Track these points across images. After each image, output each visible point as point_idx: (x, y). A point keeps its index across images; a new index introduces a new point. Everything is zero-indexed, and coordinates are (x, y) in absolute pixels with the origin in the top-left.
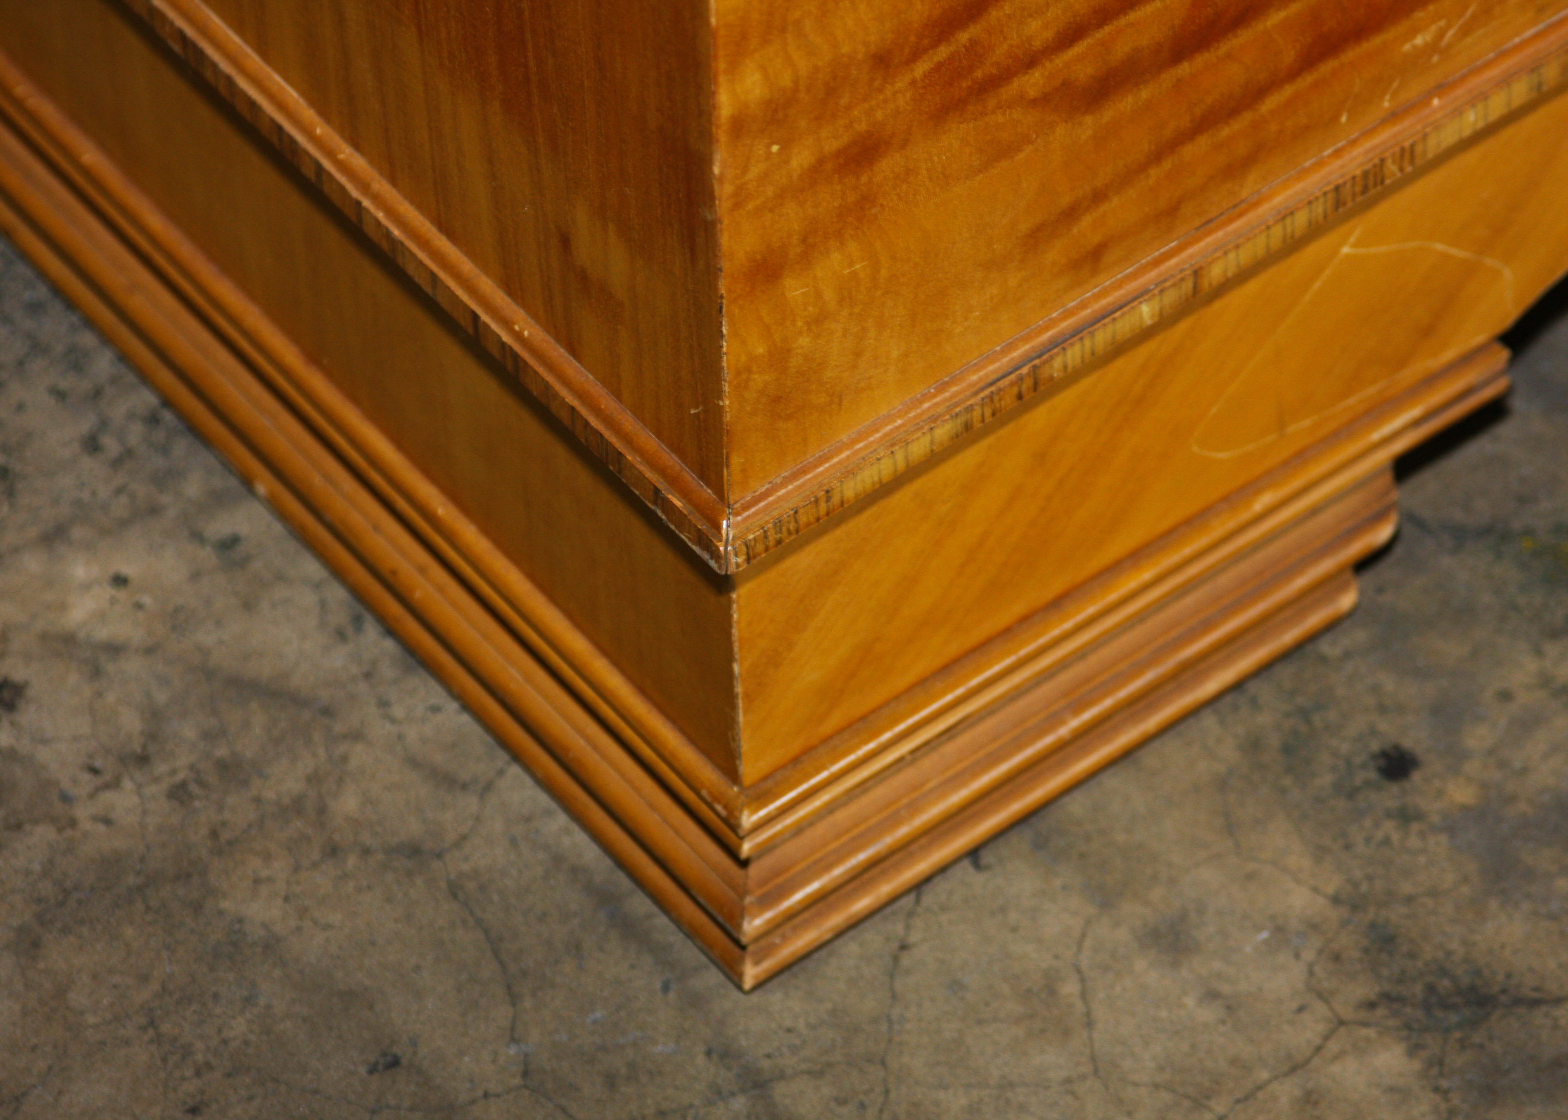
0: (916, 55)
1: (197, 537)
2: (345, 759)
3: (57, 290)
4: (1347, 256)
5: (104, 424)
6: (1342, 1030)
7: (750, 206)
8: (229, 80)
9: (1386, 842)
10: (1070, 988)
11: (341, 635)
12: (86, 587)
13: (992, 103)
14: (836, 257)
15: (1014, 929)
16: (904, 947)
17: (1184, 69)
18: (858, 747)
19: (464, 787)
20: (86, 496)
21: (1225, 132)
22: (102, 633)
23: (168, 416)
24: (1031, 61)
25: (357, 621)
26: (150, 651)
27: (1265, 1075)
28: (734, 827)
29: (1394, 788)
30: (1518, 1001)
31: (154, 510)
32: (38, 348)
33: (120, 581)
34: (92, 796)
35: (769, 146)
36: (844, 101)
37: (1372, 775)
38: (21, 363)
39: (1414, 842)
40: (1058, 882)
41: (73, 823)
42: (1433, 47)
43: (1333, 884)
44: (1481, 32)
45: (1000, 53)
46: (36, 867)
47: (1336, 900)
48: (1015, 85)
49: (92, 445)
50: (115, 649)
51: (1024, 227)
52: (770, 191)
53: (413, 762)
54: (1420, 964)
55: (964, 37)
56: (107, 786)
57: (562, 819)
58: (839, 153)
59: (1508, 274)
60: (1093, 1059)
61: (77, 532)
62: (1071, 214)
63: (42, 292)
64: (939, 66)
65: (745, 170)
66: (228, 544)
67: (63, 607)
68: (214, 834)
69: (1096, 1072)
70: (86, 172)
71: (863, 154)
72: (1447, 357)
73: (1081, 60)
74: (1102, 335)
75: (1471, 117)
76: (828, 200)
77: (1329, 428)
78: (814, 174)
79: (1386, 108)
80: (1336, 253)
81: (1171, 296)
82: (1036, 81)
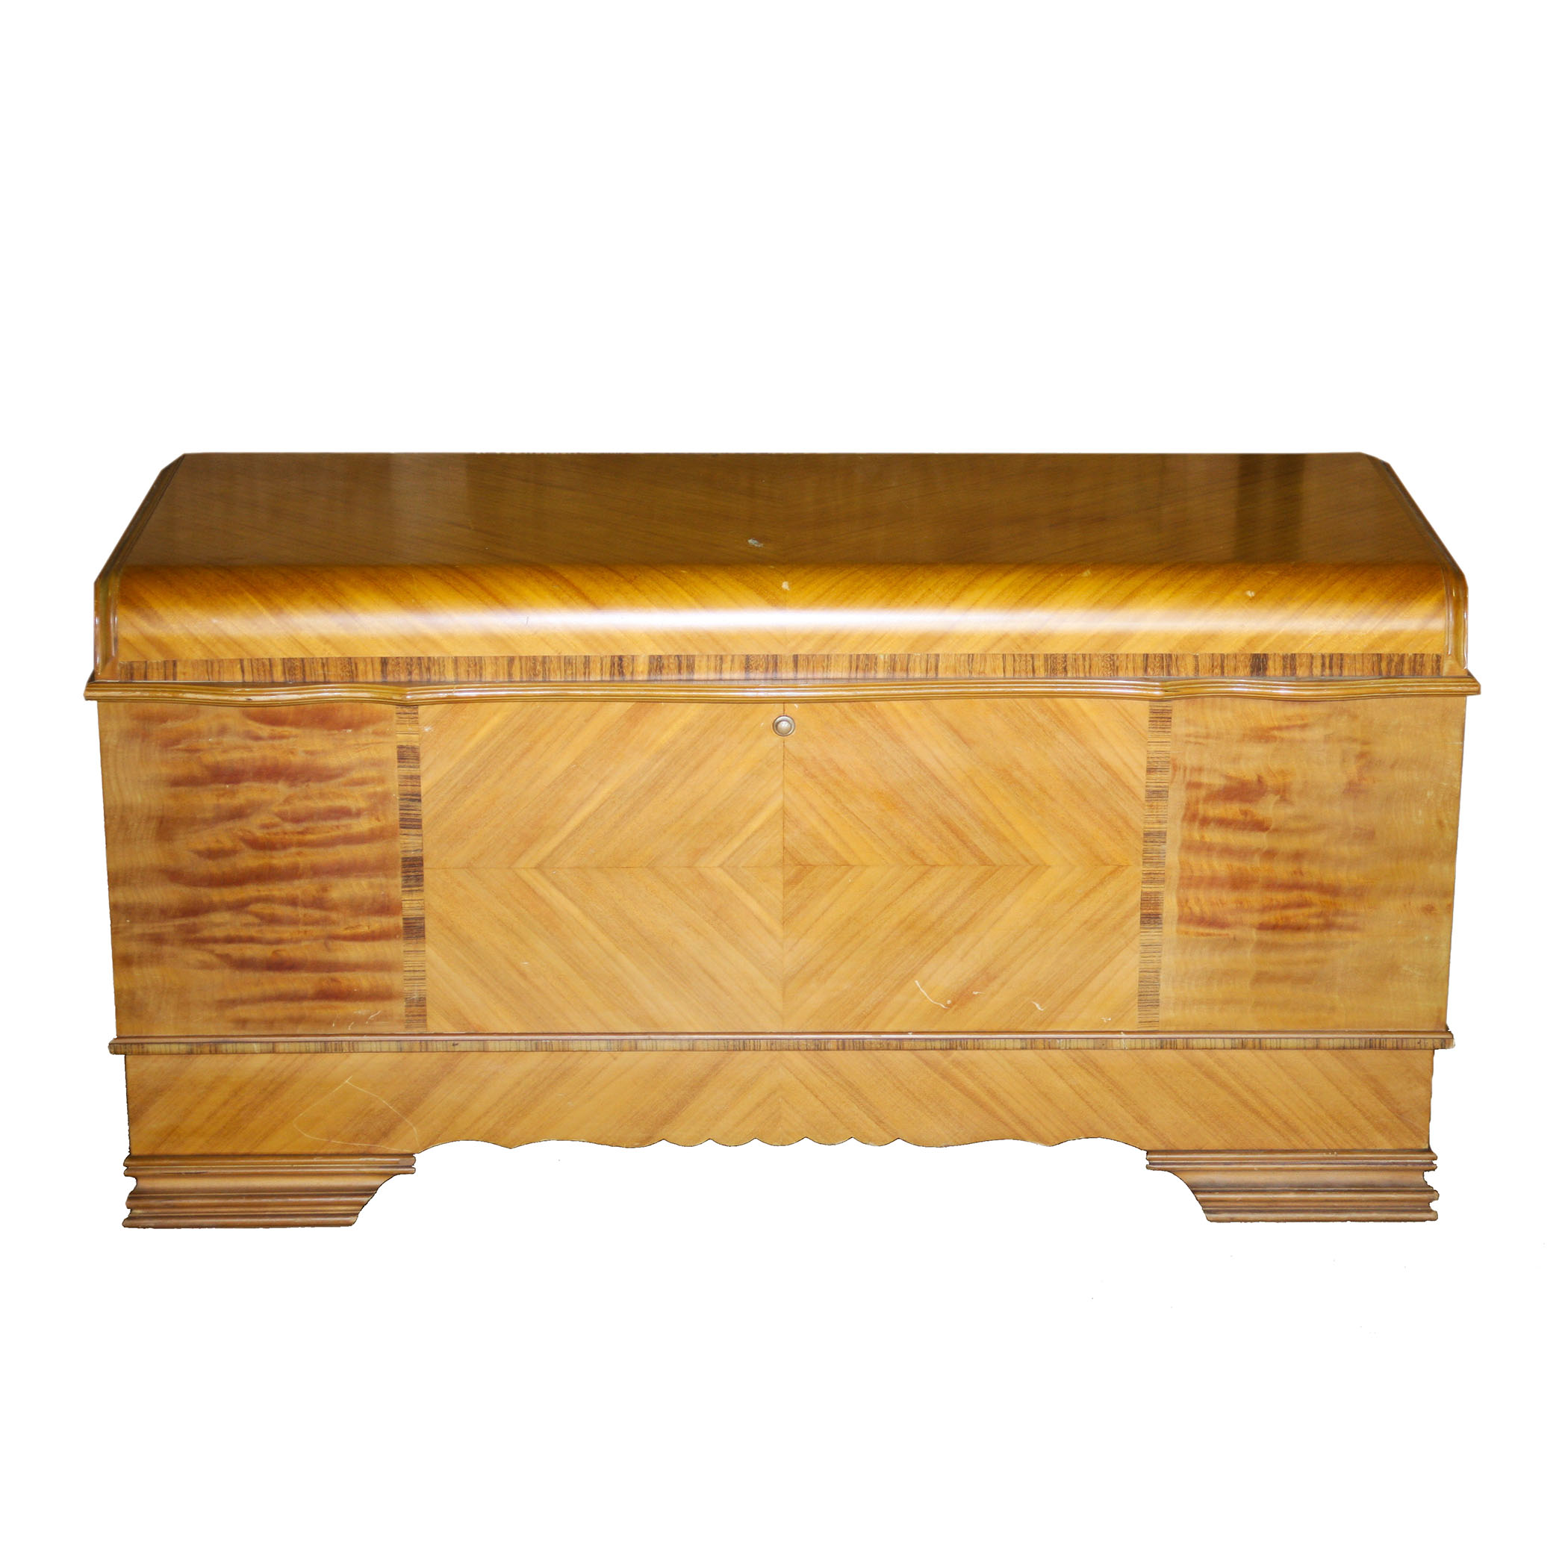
0: (174, 917)
4: (347, 1084)
7: (120, 935)
13: (203, 948)
14: (150, 970)
21: (289, 1006)
24: (217, 941)
35: (126, 919)
36: (152, 919)
42: (366, 1018)
44: (384, 1023)
45: (206, 933)
48: (211, 946)
51: (217, 998)
55: (192, 920)
58: (150, 935)
59: (414, 1128)
62: (233, 1003)
64: (184, 925)
71: (158, 939)
72: (394, 1150)
73: (234, 950)
74: (240, 1047)
75: (374, 1046)
76: (147, 948)
77: (348, 1150)
78: (142, 937)
79: (349, 1030)
80: (343, 1081)
81: (265, 1047)
82: (220, 949)
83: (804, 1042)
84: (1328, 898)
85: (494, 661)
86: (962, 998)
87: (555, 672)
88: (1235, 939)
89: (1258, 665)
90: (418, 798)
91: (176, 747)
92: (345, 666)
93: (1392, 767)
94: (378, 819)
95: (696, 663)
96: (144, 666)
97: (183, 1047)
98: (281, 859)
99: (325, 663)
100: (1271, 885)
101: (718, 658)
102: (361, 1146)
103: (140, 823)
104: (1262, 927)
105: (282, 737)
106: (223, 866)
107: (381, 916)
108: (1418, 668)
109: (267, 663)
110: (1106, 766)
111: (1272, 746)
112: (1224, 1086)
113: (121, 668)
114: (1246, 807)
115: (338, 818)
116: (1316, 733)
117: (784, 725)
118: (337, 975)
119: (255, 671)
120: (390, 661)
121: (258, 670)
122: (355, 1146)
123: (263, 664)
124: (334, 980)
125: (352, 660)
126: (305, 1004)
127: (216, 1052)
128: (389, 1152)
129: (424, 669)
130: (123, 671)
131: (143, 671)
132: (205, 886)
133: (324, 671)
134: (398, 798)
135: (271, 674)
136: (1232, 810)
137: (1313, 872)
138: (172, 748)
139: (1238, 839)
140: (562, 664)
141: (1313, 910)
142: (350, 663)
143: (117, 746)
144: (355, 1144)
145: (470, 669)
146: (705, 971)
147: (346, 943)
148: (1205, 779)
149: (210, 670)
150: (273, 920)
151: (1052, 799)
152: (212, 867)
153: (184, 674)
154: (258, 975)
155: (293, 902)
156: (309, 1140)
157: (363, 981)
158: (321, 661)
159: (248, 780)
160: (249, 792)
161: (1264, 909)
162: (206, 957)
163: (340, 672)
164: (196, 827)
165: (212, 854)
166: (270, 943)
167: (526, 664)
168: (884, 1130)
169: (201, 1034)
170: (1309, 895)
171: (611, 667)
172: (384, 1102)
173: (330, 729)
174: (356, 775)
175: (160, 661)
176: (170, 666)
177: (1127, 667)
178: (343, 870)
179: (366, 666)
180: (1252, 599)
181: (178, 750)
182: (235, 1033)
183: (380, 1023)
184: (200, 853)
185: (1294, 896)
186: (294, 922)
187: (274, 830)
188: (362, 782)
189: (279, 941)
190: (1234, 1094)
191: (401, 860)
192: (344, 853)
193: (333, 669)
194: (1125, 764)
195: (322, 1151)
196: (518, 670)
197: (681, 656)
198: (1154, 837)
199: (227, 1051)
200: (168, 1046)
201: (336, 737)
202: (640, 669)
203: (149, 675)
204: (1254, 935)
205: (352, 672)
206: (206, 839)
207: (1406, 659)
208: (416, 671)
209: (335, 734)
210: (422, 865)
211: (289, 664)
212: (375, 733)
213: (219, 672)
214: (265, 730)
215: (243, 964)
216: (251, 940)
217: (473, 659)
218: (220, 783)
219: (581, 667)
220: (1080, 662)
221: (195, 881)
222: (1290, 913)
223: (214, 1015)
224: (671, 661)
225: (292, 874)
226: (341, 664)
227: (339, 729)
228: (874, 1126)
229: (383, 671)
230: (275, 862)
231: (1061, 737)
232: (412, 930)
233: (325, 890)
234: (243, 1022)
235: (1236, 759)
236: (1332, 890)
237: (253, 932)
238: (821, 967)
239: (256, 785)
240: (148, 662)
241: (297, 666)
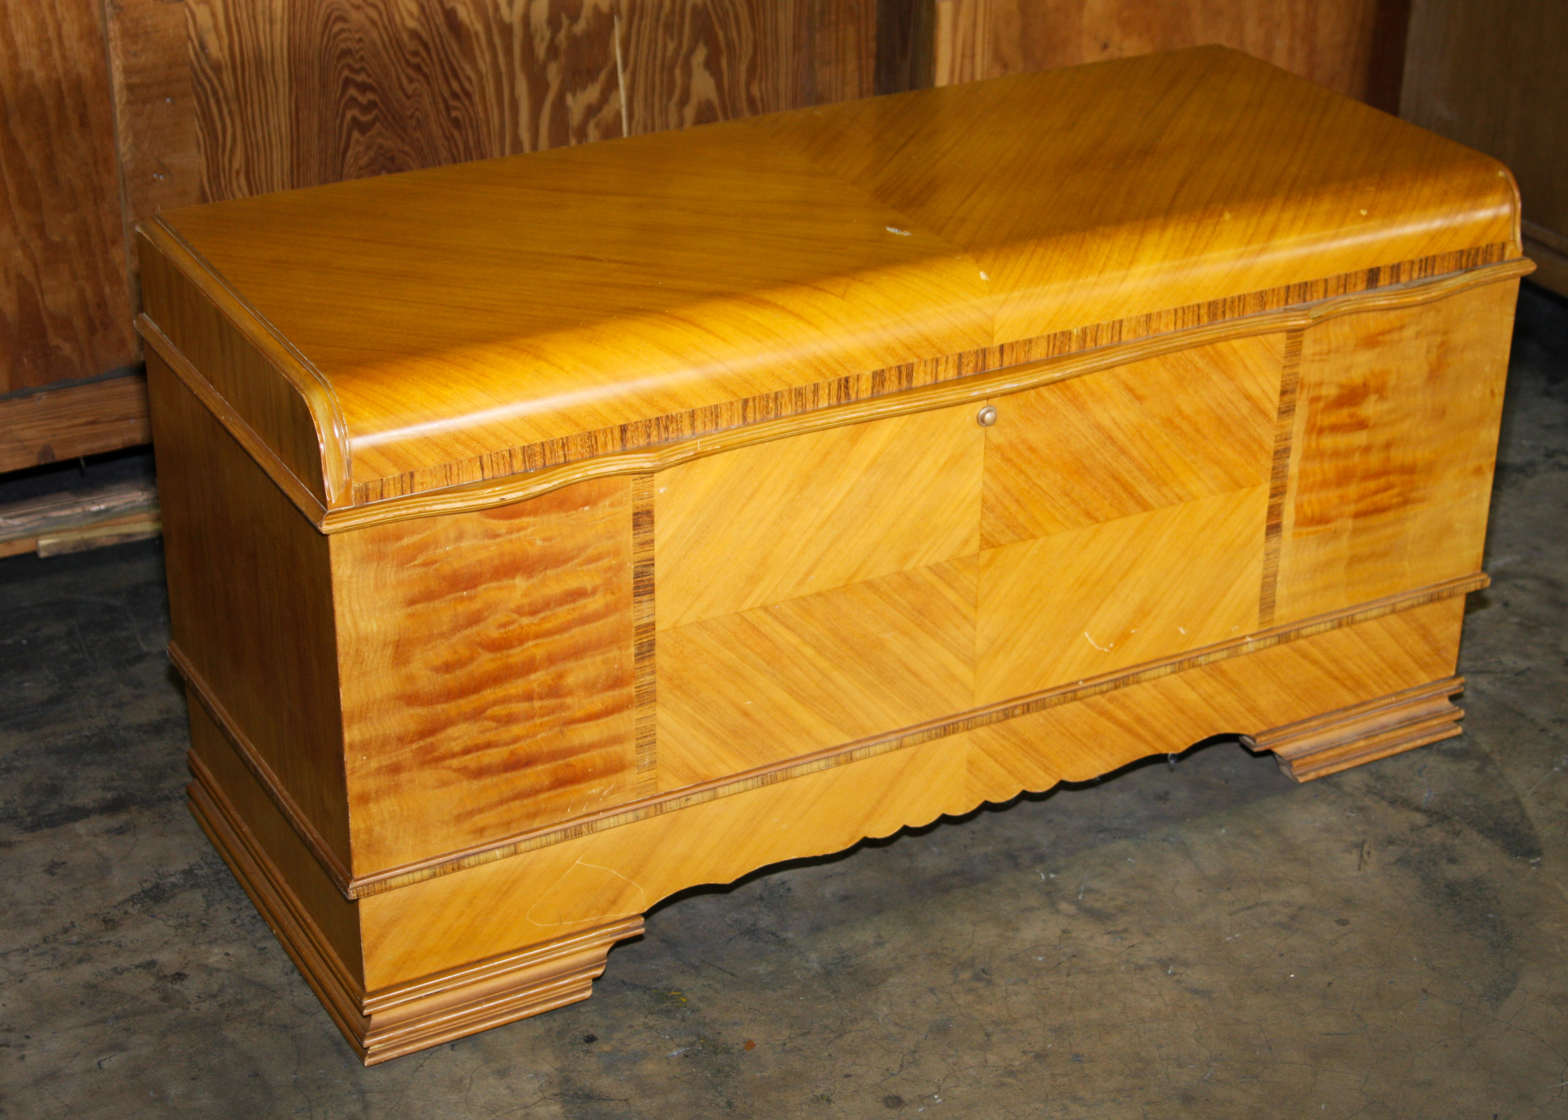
0: (412, 742)
1: (255, 946)
2: (274, 1003)
3: (239, 884)
4: (579, 864)
5: (239, 917)
6: (544, 1100)
7: (357, 775)
8: (270, 787)
9: (579, 1057)
10: (467, 1081)
11: (286, 974)
12: (217, 954)
13: (440, 766)
14: (388, 802)
15: (456, 1065)
16: (421, 1066)
17: (508, 775)
18: (405, 988)
19: (307, 1013)
20: (226, 933)
21: (525, 802)
22: (216, 966)
23: (259, 917)
24: (453, 755)
25: (293, 971)
26: (228, 971)
27: (516, 1108)
28: (361, 1002)
29: (587, 1045)
30: (600, 1099)
31: (244, 939)
32: (228, 896)
33: (227, 954)
34: (196, 1003)
35: (363, 756)
36: (388, 749)
37: (582, 1041)
38: (221, 900)
39: (587, 1058)
40: (475, 1056)
41: (188, 1009)
42: (600, 795)
43: (558, 1065)
44: (617, 795)
45: (442, 750)
46: (173, 1018)
47: (557, 1069)
48: (448, 762)
49: (233, 921)
50: (218, 970)
51: (455, 812)
52: (364, 772)
53: (294, 1006)
54: (575, 1087)
55: (429, 740)
56: (202, 1001)
57: (333, 1024)
58: (387, 766)
59: (642, 891)
60: (466, 1099)
61: (219, 941)
62: (471, 813)
63: (235, 884)
64: (420, 747)
65: (355, 762)
66: (264, 949)
67: (208, 958)
68: (228, 1016)
69: (465, 1102)
70: (243, 833)
71: (395, 769)
72: (623, 915)
73: (470, 760)
74: (482, 857)
75: (612, 821)
76: (384, 781)
77: (579, 928)
78: (379, 771)
79: (584, 810)
80: (574, 862)
81: (506, 850)
82: (455, 763)
83: (995, 715)
84: (1406, 477)
85: (729, 407)
86: (1123, 638)
87: (786, 405)
88: (1335, 531)
89: (1373, 277)
90: (651, 562)
91: (412, 564)
92: (585, 442)
93: (1463, 350)
94: (613, 593)
95: (915, 369)
96: (380, 484)
97: (426, 873)
98: (517, 655)
99: (565, 444)
100: (1367, 476)
101: (934, 362)
102: (590, 921)
103: (375, 653)
104: (1357, 515)
105: (519, 529)
106: (461, 675)
107: (614, 690)
108: (1488, 257)
109: (507, 454)
110: (1248, 397)
111: (1377, 350)
112: (1314, 662)
113: (356, 492)
114: (1353, 410)
115: (574, 601)
116: (1409, 332)
117: (988, 416)
118: (572, 760)
119: (495, 465)
120: (630, 427)
121: (498, 464)
122: (585, 922)
123: (503, 457)
124: (569, 765)
125: (593, 435)
126: (541, 797)
127: (459, 868)
128: (618, 918)
129: (662, 429)
130: (358, 494)
131: (379, 491)
132: (442, 703)
133: (564, 451)
134: (632, 567)
135: (511, 466)
136: (1342, 415)
137: (1398, 456)
138: (409, 565)
139: (1343, 441)
140: (793, 396)
141: (1396, 491)
142: (589, 438)
143: (351, 577)
144: (586, 920)
145: (706, 420)
146: (908, 669)
147: (580, 725)
148: (1324, 392)
149: (448, 474)
150: (510, 720)
151: (1205, 437)
152: (448, 680)
153: (422, 484)
154: (495, 779)
155: (529, 697)
156: (541, 928)
157: (596, 757)
158: (561, 441)
159: (485, 582)
160: (487, 592)
161: (1361, 498)
162: (445, 774)
163: (580, 448)
164: (434, 643)
165: (448, 668)
166: (507, 744)
167: (760, 404)
168: (1050, 775)
169: (440, 854)
170: (1393, 478)
171: (838, 390)
172: (613, 872)
173: (567, 511)
174: (590, 552)
175: (396, 476)
176: (407, 479)
177: (1272, 301)
178: (577, 653)
179: (606, 437)
180: (1367, 218)
181: (414, 566)
182: (473, 844)
183: (612, 796)
184: (437, 670)
185: (1382, 481)
186: (530, 716)
187: (511, 628)
188: (598, 558)
189: (516, 740)
190: (1322, 667)
191: (634, 629)
192: (579, 634)
193: (573, 449)
194: (1263, 391)
195: (554, 936)
196: (752, 411)
197: (901, 366)
198: (1281, 453)
199: (469, 864)
200: (410, 875)
201: (574, 517)
202: (864, 387)
203: (385, 493)
204: (1349, 523)
205: (592, 446)
206: (441, 652)
207: (1481, 251)
208: (655, 433)
209: (572, 515)
210: (654, 629)
211: (527, 452)
212: (612, 505)
213: (458, 474)
214: (501, 526)
215: (480, 773)
216: (488, 745)
217: (709, 409)
218: (457, 591)
219: (810, 396)
220: (1236, 303)
221: (430, 700)
222: (1378, 498)
223: (452, 830)
224: (893, 372)
225: (529, 667)
226: (581, 440)
227: (576, 509)
228: (1042, 774)
229: (622, 439)
230: (512, 660)
231: (1215, 377)
232: (644, 696)
233: (560, 676)
234: (480, 831)
235: (1349, 369)
236: (1409, 470)
237: (490, 736)
238: (1008, 640)
239: (494, 584)
240: (385, 479)
241: (537, 451)
